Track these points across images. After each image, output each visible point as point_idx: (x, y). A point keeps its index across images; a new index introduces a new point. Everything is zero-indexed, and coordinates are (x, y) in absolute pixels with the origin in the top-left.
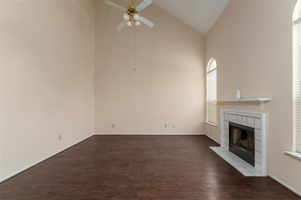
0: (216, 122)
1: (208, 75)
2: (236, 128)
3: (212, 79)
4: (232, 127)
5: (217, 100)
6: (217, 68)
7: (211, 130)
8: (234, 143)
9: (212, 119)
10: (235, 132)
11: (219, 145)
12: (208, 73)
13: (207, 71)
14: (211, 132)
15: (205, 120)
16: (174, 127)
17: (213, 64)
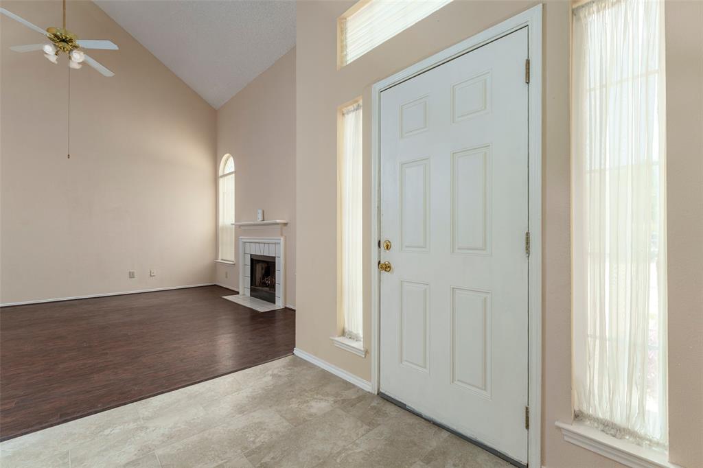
0: (233, 259)
1: (221, 181)
2: (259, 261)
3: (228, 187)
4: (255, 261)
5: (236, 222)
6: (235, 172)
7: (226, 273)
8: (257, 284)
9: (228, 254)
10: (259, 268)
11: (238, 293)
12: (222, 177)
13: (221, 173)
14: (227, 277)
15: (217, 258)
16: (151, 276)
17: (228, 165)
